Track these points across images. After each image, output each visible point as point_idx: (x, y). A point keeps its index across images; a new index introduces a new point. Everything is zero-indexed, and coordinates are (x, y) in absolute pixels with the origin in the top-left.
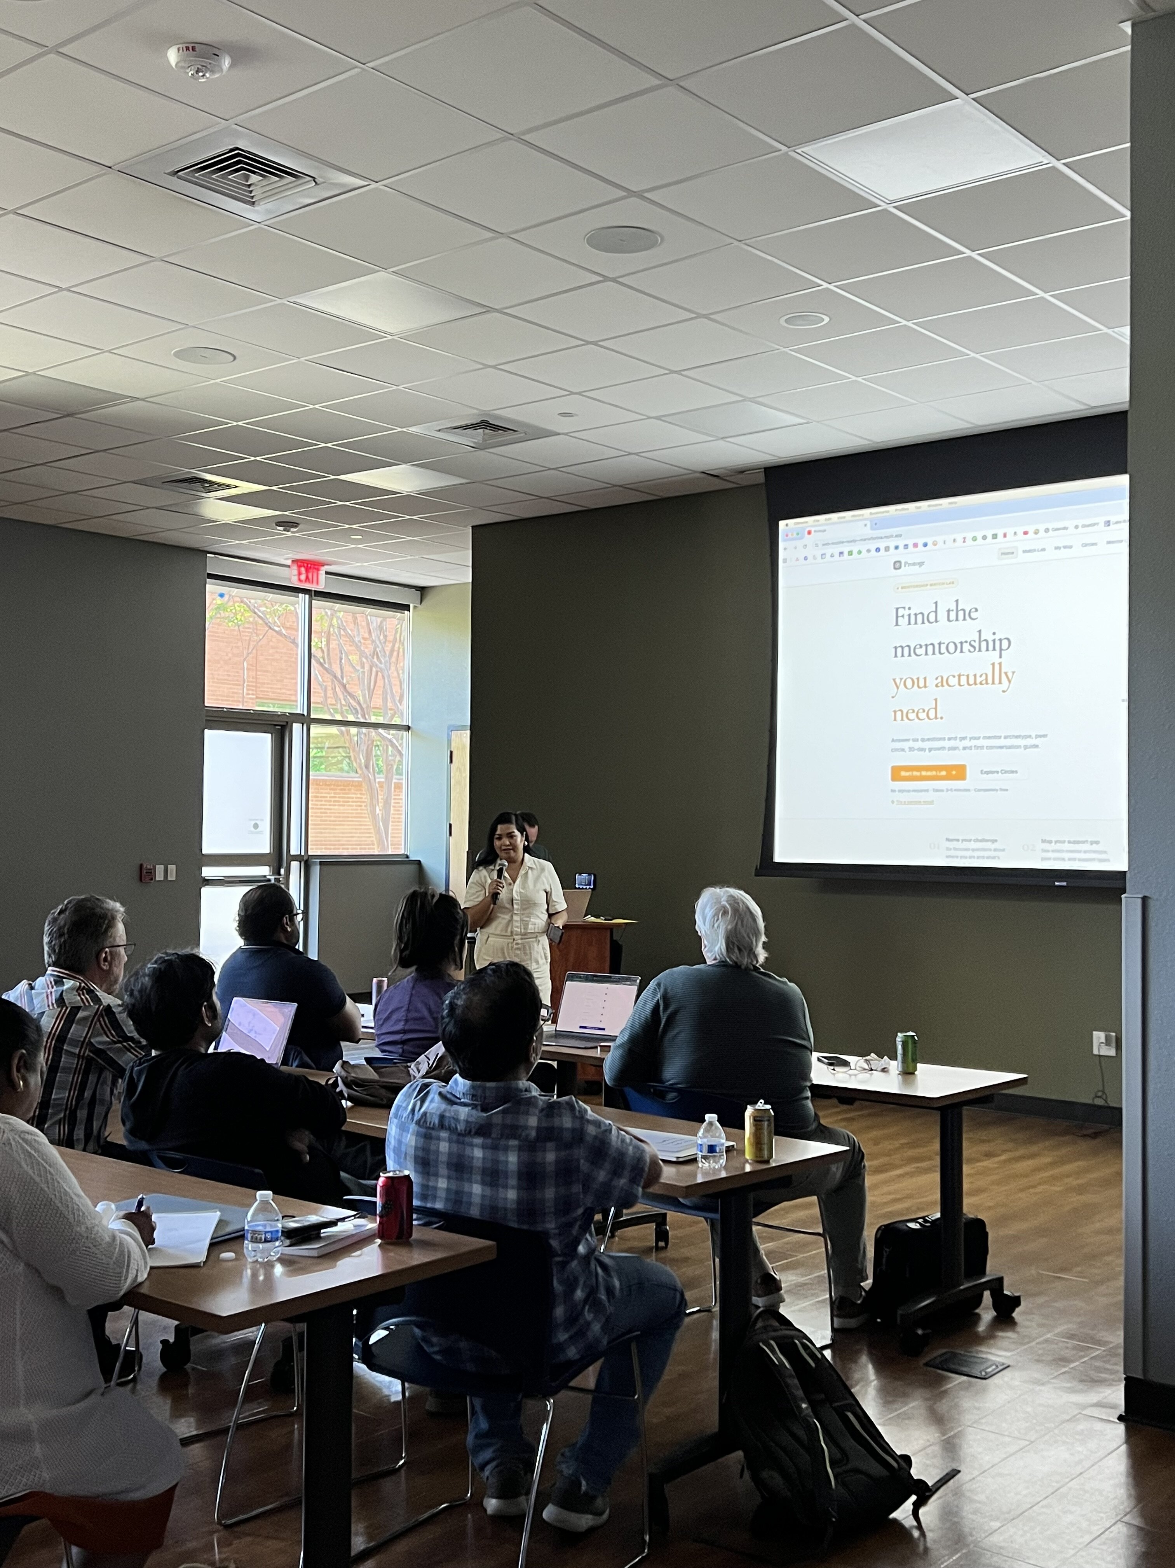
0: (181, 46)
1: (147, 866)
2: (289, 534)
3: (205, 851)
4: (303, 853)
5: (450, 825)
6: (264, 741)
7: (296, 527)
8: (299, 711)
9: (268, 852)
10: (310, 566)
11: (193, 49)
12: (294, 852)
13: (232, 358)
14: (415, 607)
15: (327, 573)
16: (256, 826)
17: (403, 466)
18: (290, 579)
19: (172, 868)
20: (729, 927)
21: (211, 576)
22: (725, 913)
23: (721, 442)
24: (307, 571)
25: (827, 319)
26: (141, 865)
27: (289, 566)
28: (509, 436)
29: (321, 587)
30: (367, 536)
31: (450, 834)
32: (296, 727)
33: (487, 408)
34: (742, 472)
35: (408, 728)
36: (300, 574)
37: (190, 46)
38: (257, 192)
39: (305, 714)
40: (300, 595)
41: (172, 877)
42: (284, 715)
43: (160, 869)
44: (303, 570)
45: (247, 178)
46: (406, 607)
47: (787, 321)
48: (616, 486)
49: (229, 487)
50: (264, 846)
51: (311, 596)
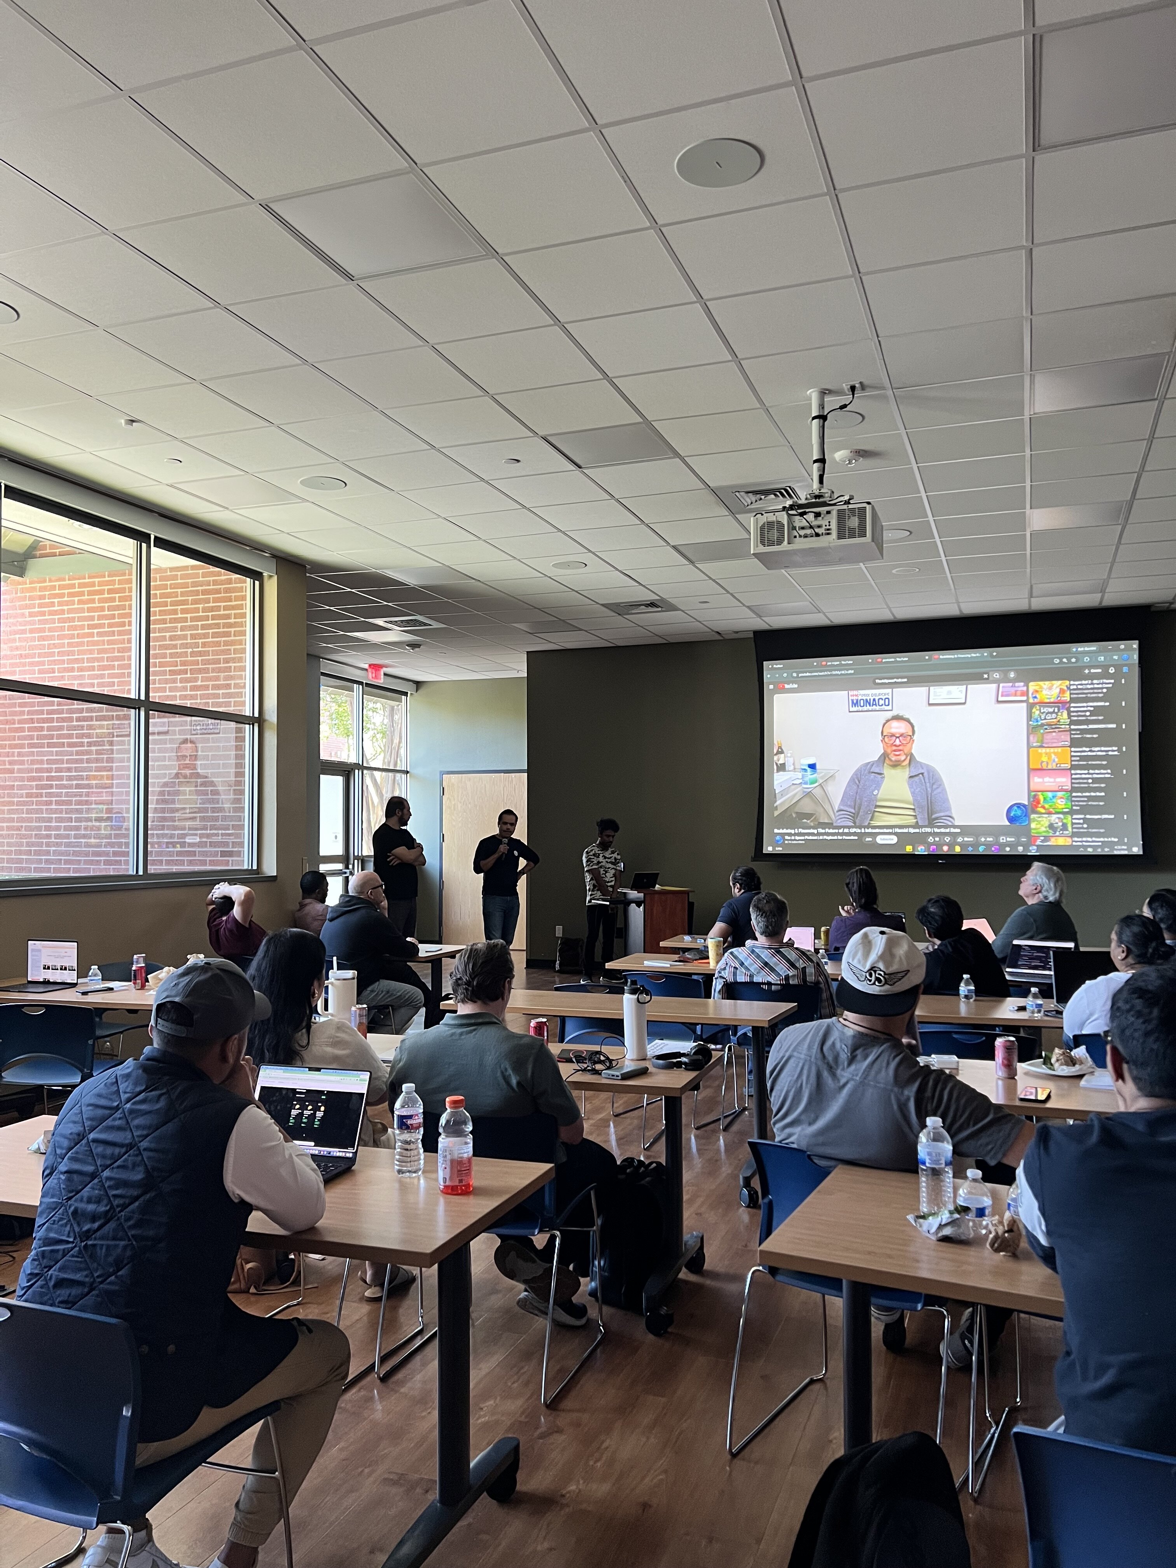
0: (852, 450)
3: (322, 854)
4: (360, 855)
5: (443, 835)
6: (339, 780)
8: (358, 761)
9: (343, 853)
10: (377, 668)
14: (411, 694)
16: (336, 837)
21: (323, 674)
29: (375, 682)
31: (443, 841)
32: (357, 771)
34: (737, 632)
35: (407, 772)
36: (371, 674)
37: (858, 451)
39: (361, 763)
40: (356, 686)
42: (349, 764)
44: (374, 670)
46: (406, 694)
49: (425, 624)
51: (363, 687)
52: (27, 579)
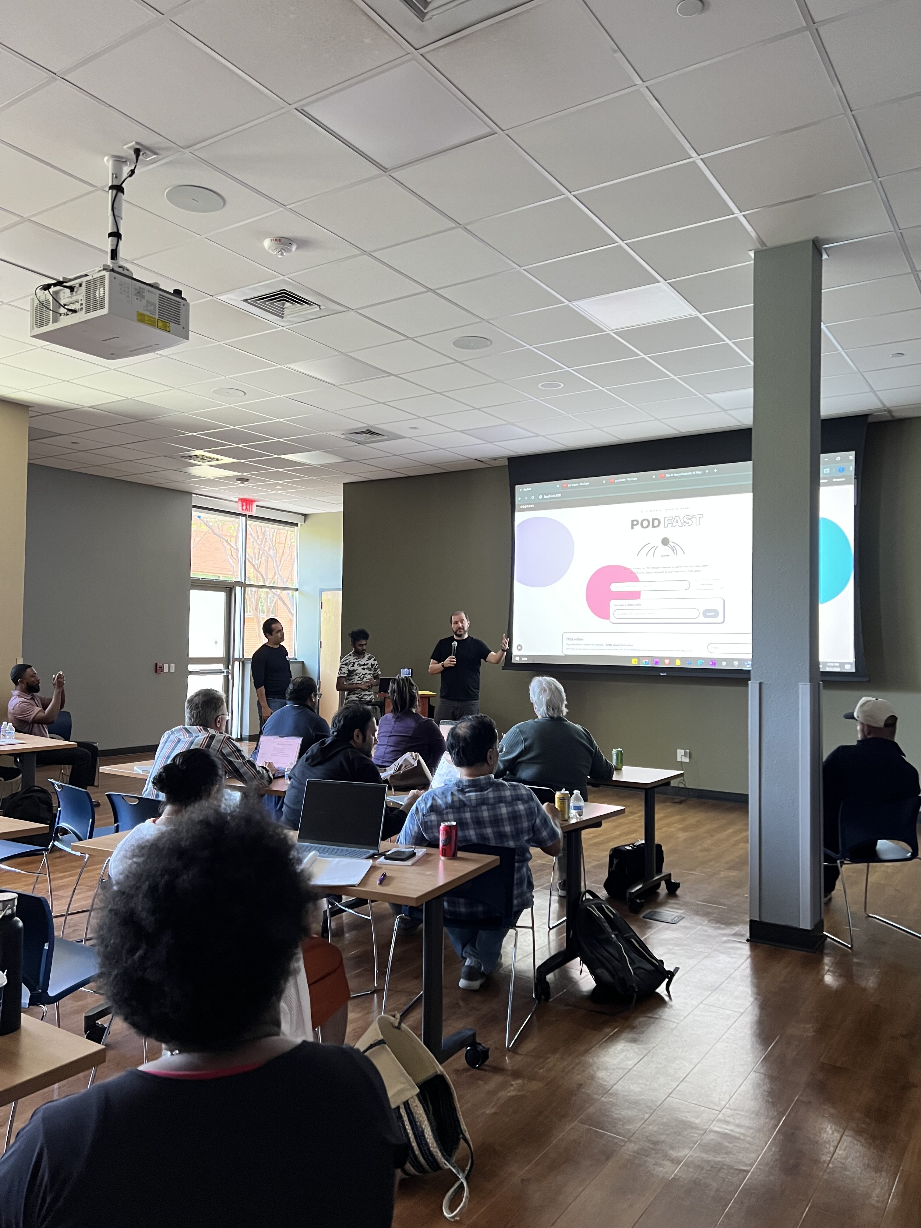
0: (273, 238)
1: (160, 664)
2: (243, 485)
3: (190, 656)
4: (241, 657)
5: (321, 642)
6: (221, 596)
7: (247, 481)
8: (239, 580)
9: (222, 656)
10: (247, 502)
11: (280, 240)
12: (236, 656)
13: (243, 394)
14: (301, 525)
15: (257, 506)
16: (216, 642)
17: (318, 452)
18: (238, 509)
19: (173, 665)
20: (548, 698)
21: (195, 506)
22: (545, 690)
23: (490, 444)
24: (246, 505)
25: (562, 385)
26: (156, 664)
27: (237, 502)
28: (380, 438)
29: (254, 513)
30: (284, 487)
31: (321, 647)
32: (238, 589)
33: (371, 423)
34: (495, 459)
35: (297, 590)
36: (242, 506)
37: (278, 239)
38: (286, 312)
39: (243, 582)
40: (240, 517)
41: (173, 670)
42: (231, 582)
43: (166, 666)
44: (244, 504)
45: (284, 304)
46: (297, 525)
47: (542, 386)
48: (427, 464)
49: (217, 460)
50: (221, 653)
51: (246, 518)
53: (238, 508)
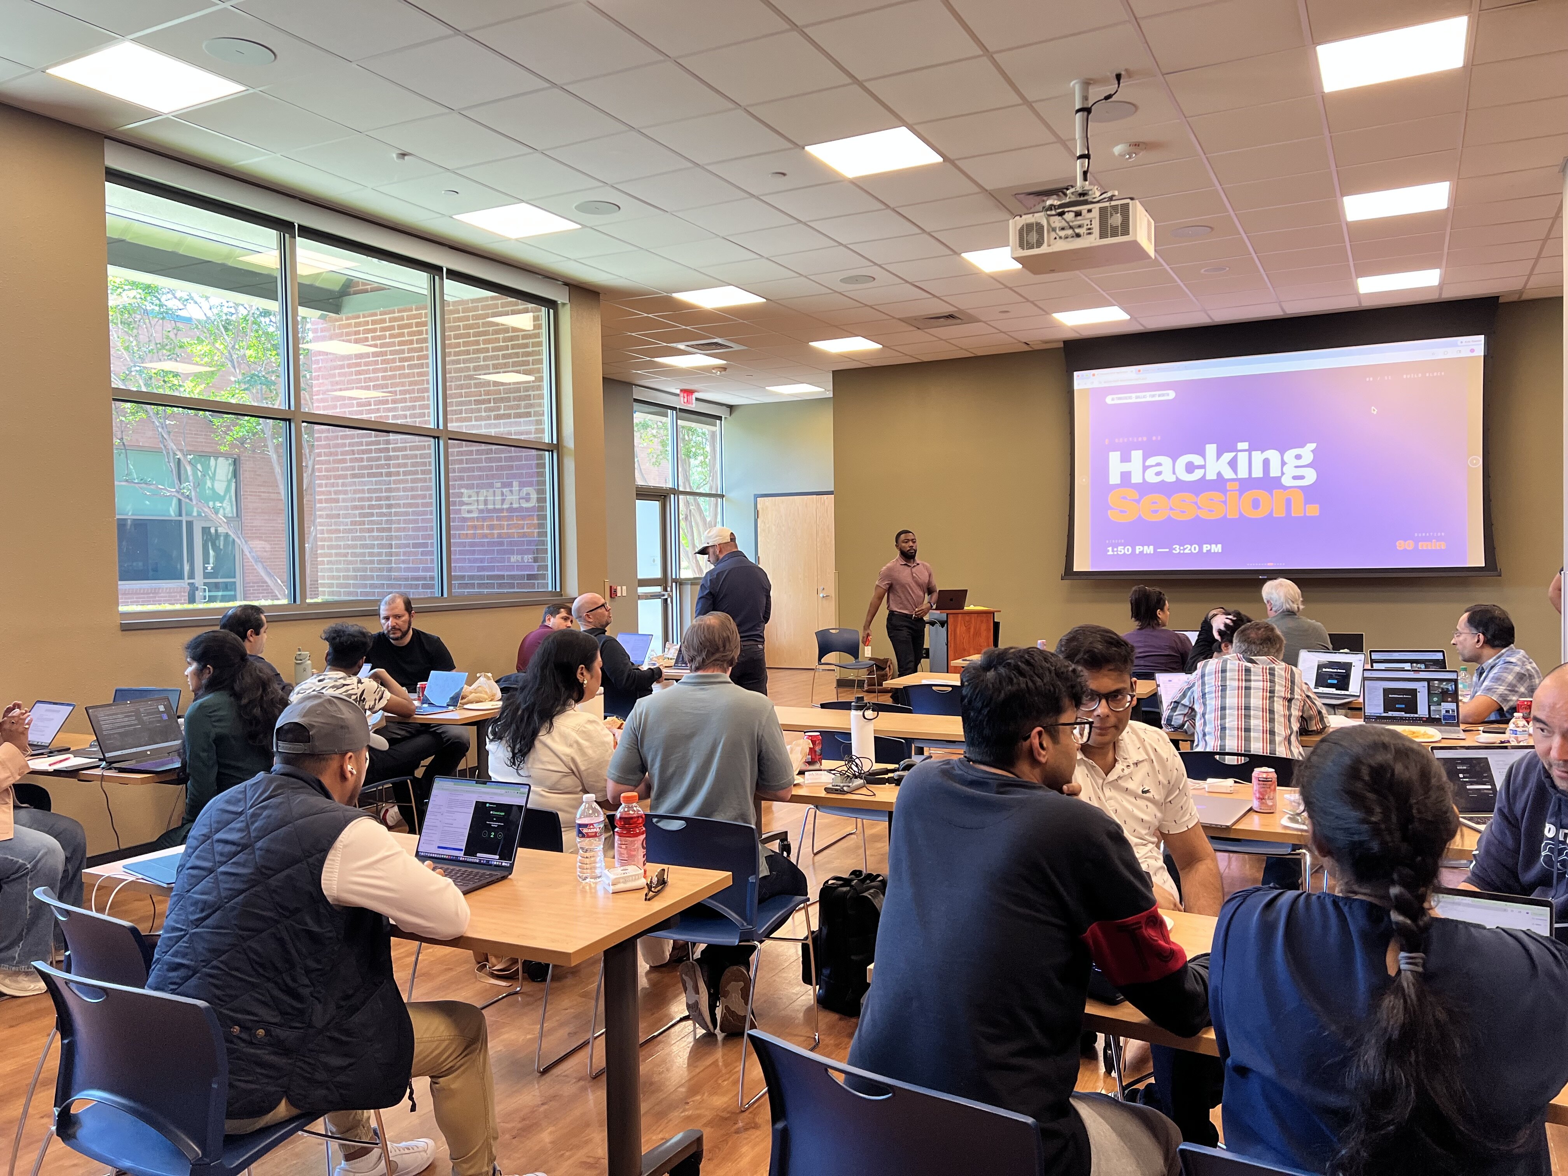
0: (1130, 144)
1: (614, 587)
3: (638, 576)
4: (677, 577)
8: (673, 487)
9: (661, 577)
10: (688, 394)
11: (1137, 145)
12: (673, 576)
14: (724, 419)
15: (697, 399)
16: (654, 561)
19: (624, 588)
21: (636, 400)
24: (687, 396)
26: (611, 587)
32: (672, 496)
34: (1047, 342)
35: (723, 496)
36: (684, 398)
39: (676, 488)
40: (670, 411)
41: (624, 594)
43: (619, 588)
44: (685, 395)
46: (720, 418)
50: (658, 574)
51: (679, 413)
52: (343, 316)
53: (680, 402)
